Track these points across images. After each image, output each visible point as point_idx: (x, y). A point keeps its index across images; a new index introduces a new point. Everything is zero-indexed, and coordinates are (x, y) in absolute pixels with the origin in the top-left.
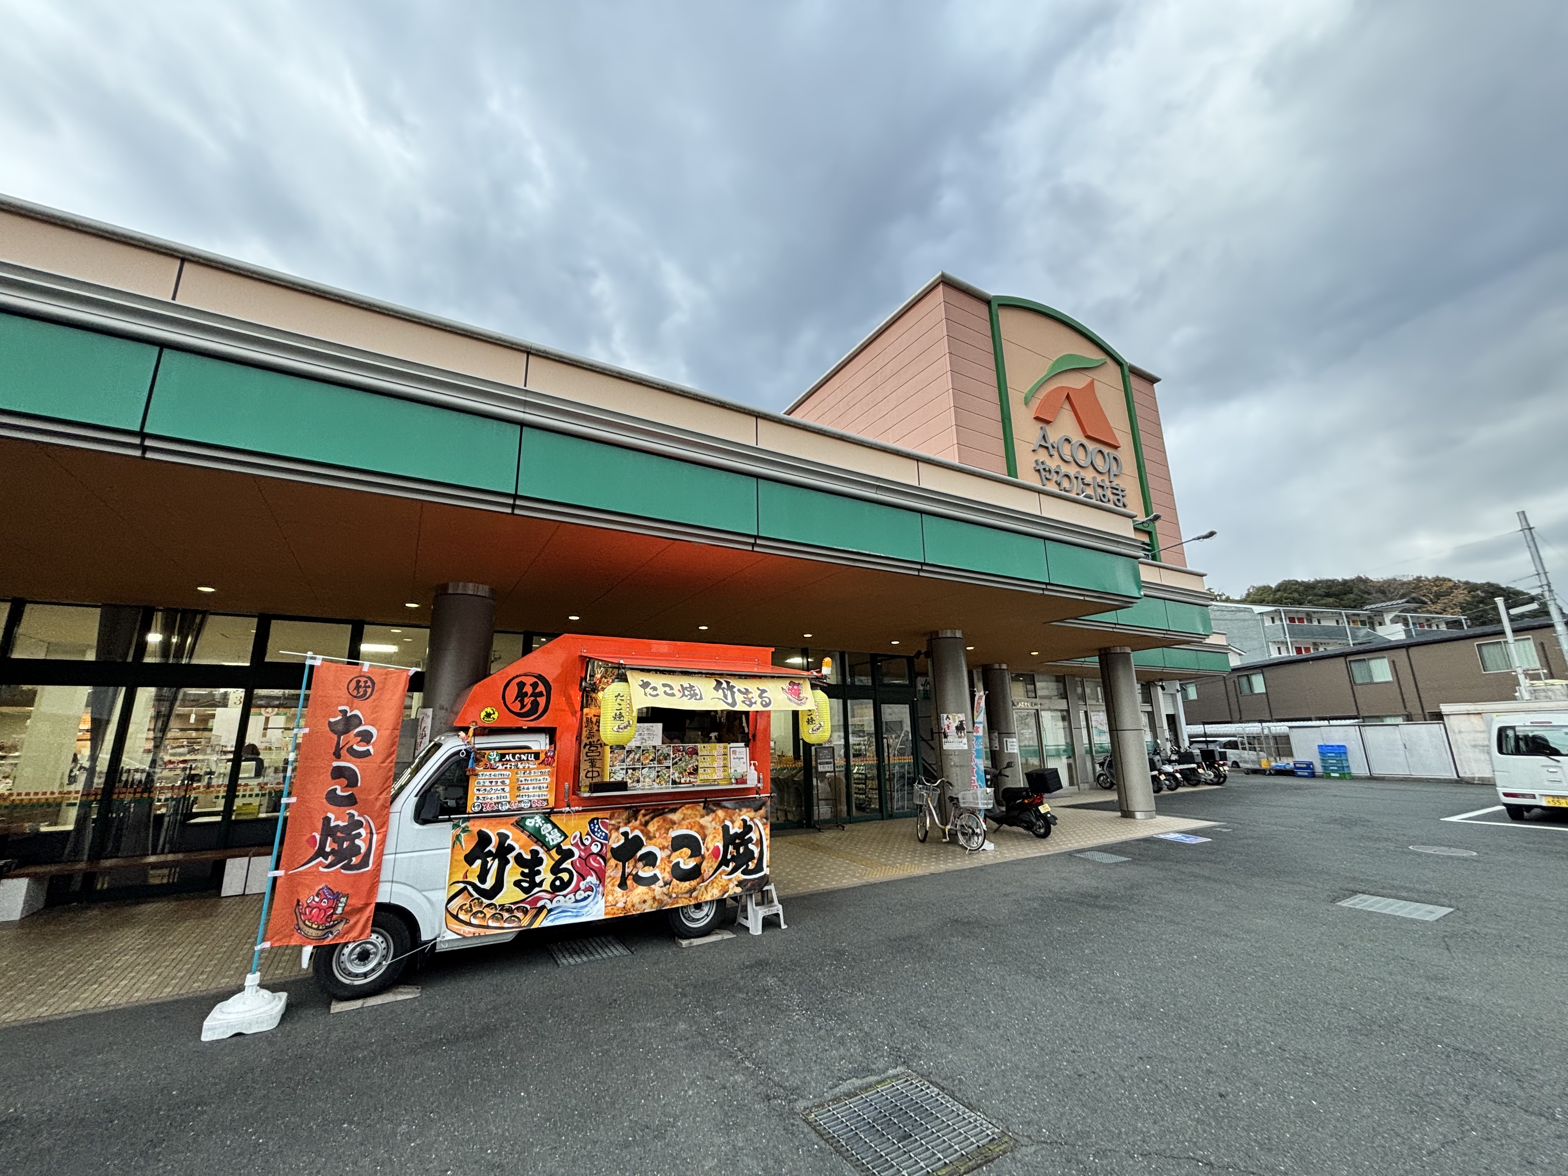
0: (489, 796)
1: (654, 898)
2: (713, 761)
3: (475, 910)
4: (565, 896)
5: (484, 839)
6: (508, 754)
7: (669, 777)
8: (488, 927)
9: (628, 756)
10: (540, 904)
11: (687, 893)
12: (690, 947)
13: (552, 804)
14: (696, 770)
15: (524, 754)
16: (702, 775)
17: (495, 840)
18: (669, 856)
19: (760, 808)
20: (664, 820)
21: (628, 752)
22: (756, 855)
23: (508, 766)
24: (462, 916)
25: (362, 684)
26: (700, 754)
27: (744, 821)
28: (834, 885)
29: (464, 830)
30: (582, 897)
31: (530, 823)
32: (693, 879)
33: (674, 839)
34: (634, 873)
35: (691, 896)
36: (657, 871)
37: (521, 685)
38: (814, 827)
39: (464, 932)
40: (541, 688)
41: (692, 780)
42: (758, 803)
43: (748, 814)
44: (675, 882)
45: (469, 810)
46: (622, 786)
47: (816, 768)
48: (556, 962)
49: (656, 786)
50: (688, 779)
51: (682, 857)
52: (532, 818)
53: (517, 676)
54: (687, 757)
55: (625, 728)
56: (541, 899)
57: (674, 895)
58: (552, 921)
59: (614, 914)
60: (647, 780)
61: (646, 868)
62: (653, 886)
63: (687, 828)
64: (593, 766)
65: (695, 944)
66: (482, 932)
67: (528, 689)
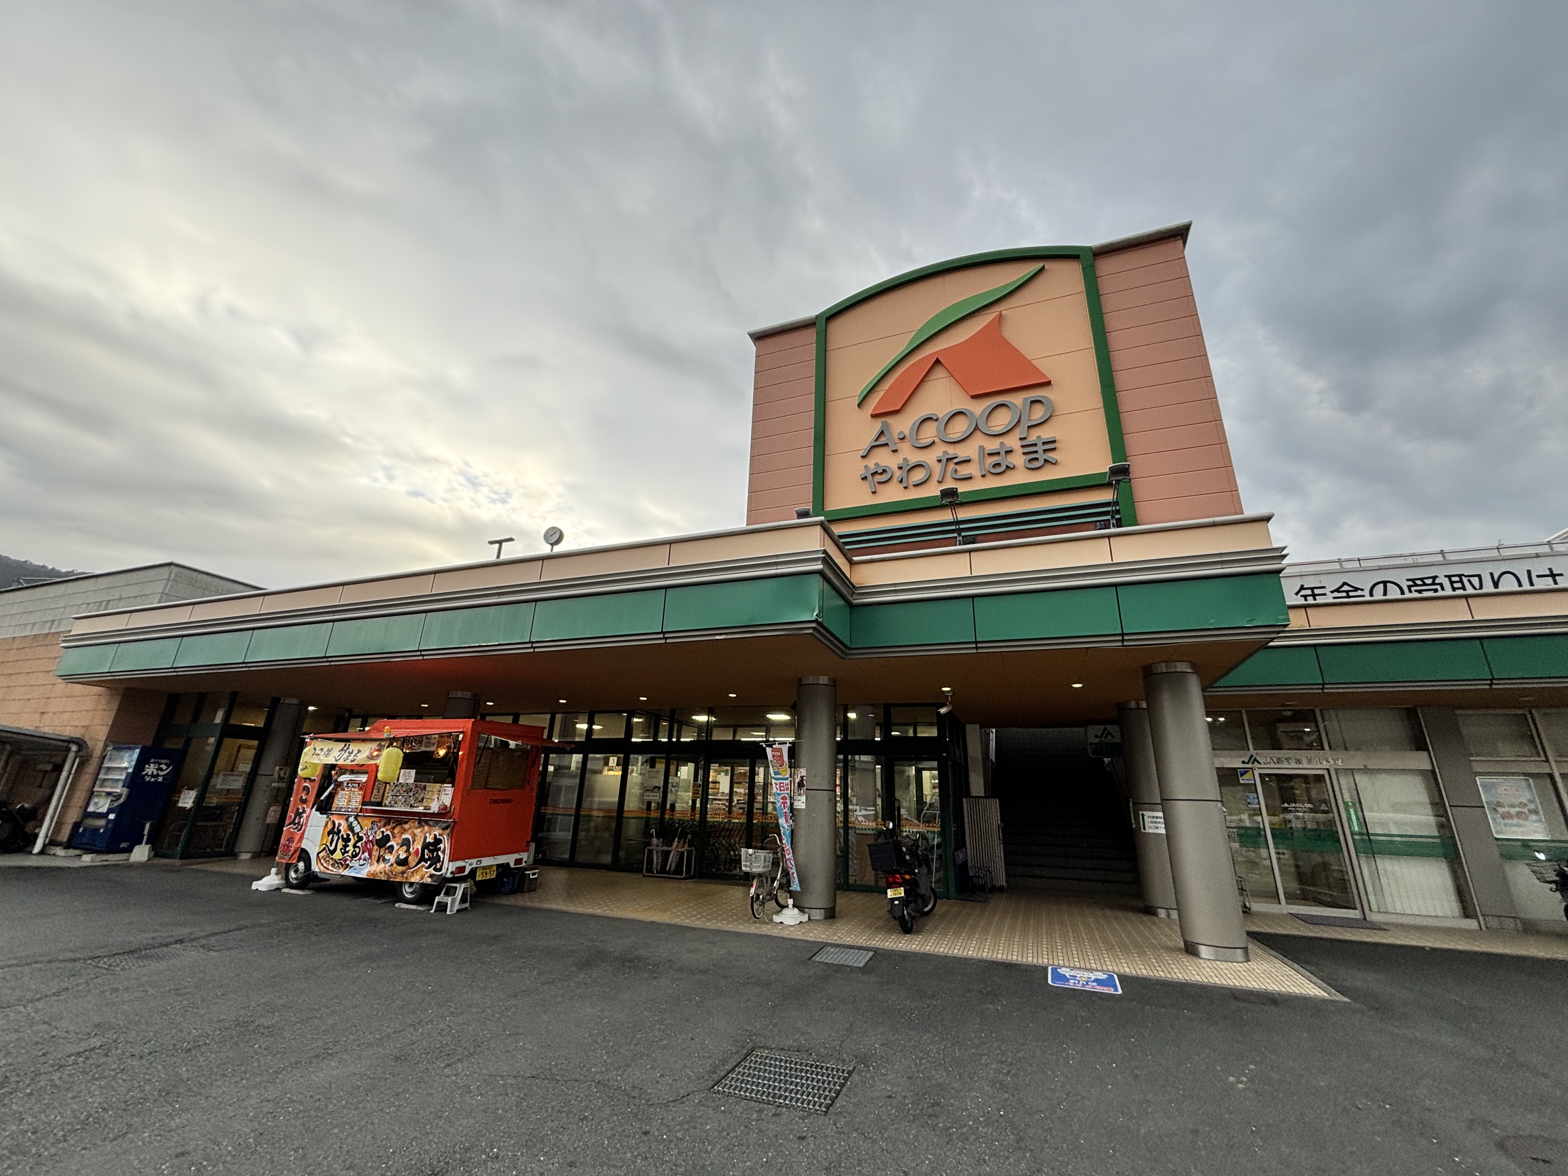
0: (340, 804)
2: (433, 794)
3: (327, 860)
4: (356, 861)
5: (334, 825)
6: (350, 783)
7: (410, 802)
9: (395, 788)
10: (347, 863)
11: (400, 873)
12: (396, 907)
13: (359, 810)
14: (423, 799)
15: (355, 784)
16: (424, 803)
17: (337, 826)
23: (349, 789)
24: (322, 861)
26: (428, 789)
27: (435, 835)
29: (329, 819)
30: (362, 864)
32: (403, 866)
33: (402, 839)
34: (383, 855)
35: (404, 877)
36: (391, 857)
39: (323, 870)
44: (395, 865)
50: (418, 804)
56: (347, 860)
57: (395, 873)
61: (388, 854)
65: (401, 907)
66: (328, 872)
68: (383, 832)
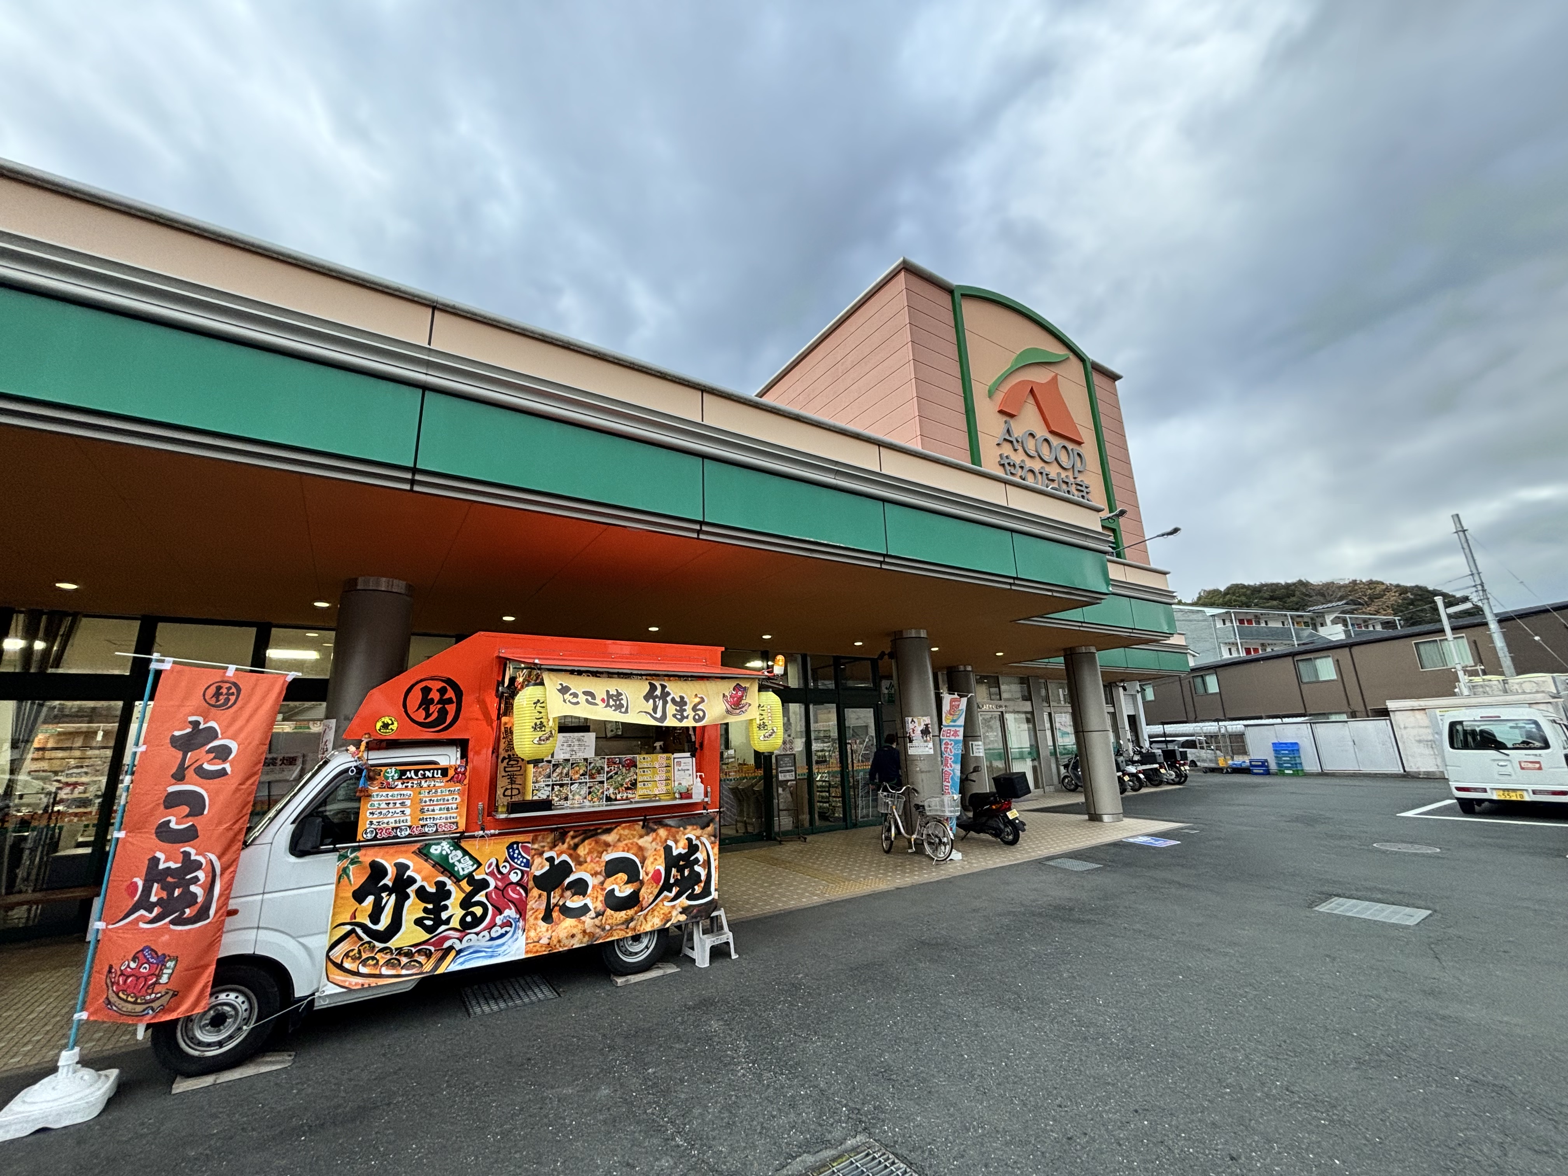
0: (386, 821)
1: (584, 932)
2: (654, 773)
3: (364, 956)
4: (477, 934)
5: (378, 871)
6: (410, 771)
7: (603, 793)
8: (380, 976)
9: (554, 771)
10: (446, 945)
11: (623, 923)
12: (626, 986)
13: (462, 826)
14: (634, 784)
15: (429, 770)
16: (641, 790)
17: (391, 871)
18: (602, 883)
19: (708, 826)
20: (597, 842)
21: (554, 765)
22: (703, 878)
23: (410, 785)
24: (347, 965)
25: (224, 691)
26: (639, 766)
27: (689, 840)
28: (792, 904)
29: (353, 862)
30: (498, 934)
31: (435, 850)
32: (630, 908)
33: (607, 863)
34: (561, 903)
35: (627, 928)
36: (588, 901)
37: (426, 691)
38: (775, 839)
39: (350, 984)
40: (450, 694)
41: (630, 796)
42: (706, 820)
43: (694, 832)
44: (609, 912)
45: (359, 837)
46: (546, 804)
47: (777, 776)
48: (467, 1011)
49: (587, 803)
50: (625, 795)
51: (617, 884)
52: (438, 844)
53: (421, 681)
54: (624, 770)
55: (548, 739)
56: (447, 938)
57: (608, 927)
58: (462, 963)
59: (537, 952)
60: (577, 797)
61: (575, 898)
62: (583, 918)
63: (623, 851)
64: (512, 782)
65: (633, 981)
66: (373, 982)
67: (435, 695)
68: (551, 860)
